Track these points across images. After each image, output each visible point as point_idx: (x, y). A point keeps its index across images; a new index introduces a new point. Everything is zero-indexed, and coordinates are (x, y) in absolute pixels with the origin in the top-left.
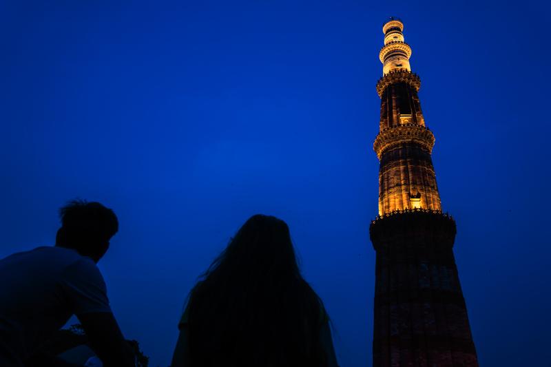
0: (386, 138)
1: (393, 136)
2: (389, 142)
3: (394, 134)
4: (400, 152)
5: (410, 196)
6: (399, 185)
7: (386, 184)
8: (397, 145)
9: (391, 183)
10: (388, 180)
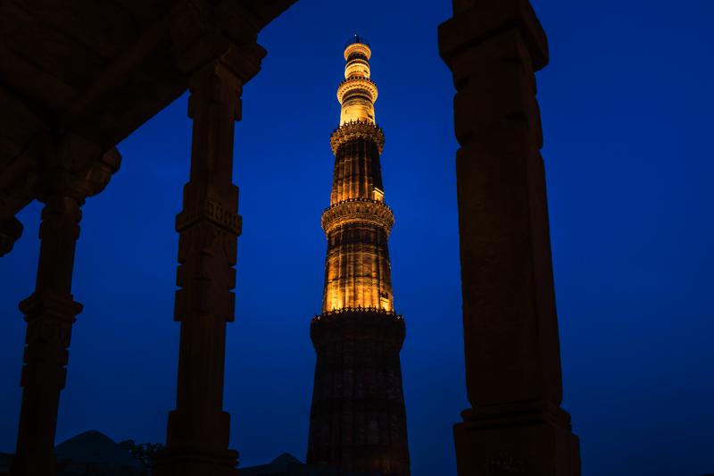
0: (358, 211)
1: (367, 211)
2: (361, 217)
3: (370, 210)
4: (372, 235)
5: (380, 294)
6: (369, 276)
7: (352, 269)
8: (370, 225)
9: (359, 271)
10: (355, 265)
